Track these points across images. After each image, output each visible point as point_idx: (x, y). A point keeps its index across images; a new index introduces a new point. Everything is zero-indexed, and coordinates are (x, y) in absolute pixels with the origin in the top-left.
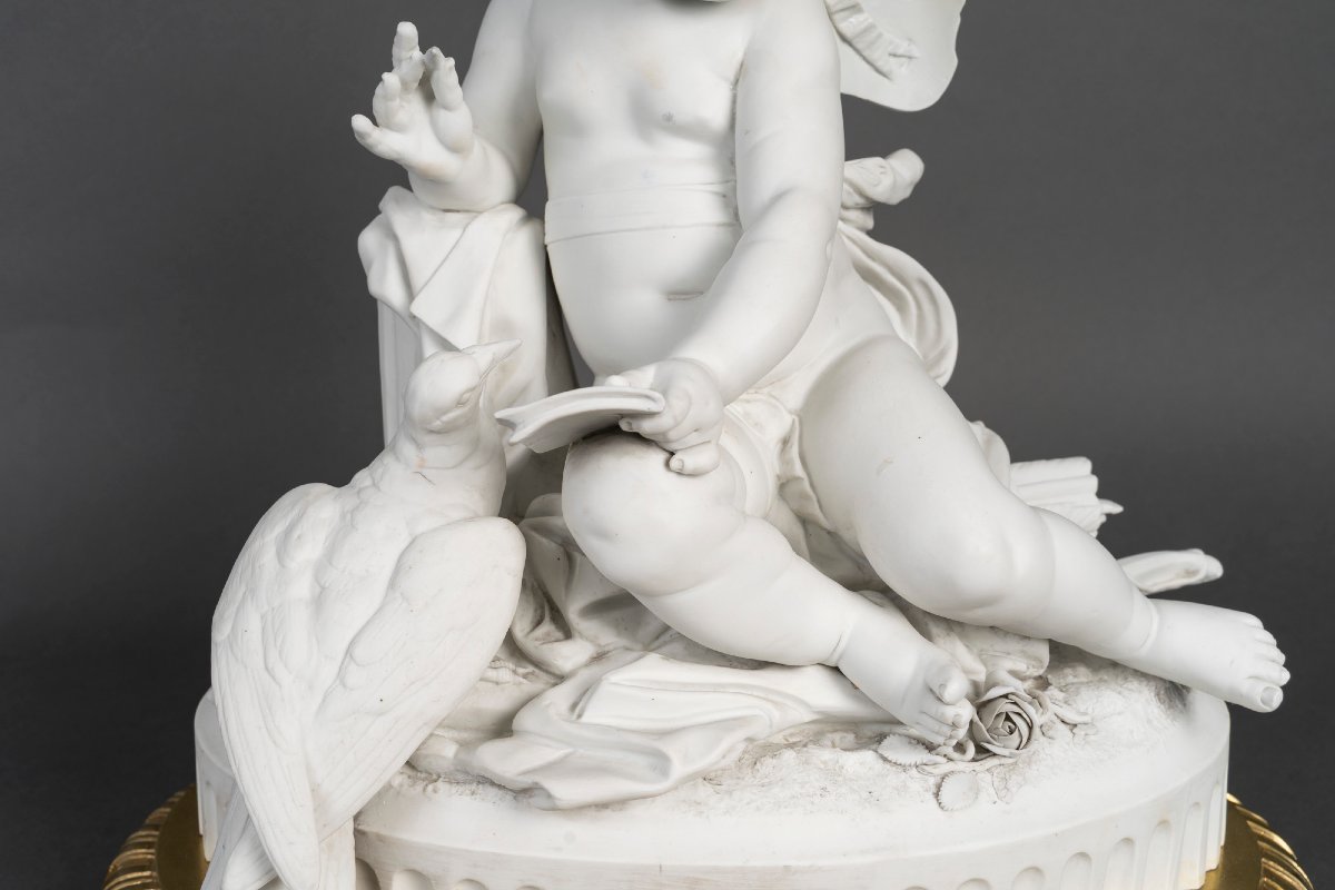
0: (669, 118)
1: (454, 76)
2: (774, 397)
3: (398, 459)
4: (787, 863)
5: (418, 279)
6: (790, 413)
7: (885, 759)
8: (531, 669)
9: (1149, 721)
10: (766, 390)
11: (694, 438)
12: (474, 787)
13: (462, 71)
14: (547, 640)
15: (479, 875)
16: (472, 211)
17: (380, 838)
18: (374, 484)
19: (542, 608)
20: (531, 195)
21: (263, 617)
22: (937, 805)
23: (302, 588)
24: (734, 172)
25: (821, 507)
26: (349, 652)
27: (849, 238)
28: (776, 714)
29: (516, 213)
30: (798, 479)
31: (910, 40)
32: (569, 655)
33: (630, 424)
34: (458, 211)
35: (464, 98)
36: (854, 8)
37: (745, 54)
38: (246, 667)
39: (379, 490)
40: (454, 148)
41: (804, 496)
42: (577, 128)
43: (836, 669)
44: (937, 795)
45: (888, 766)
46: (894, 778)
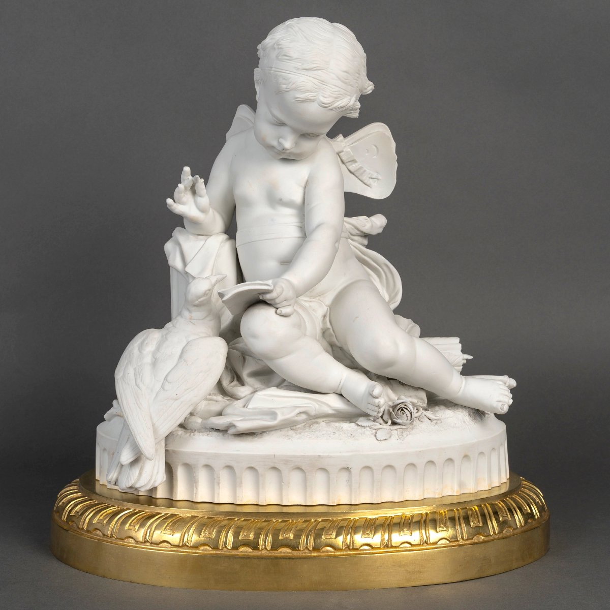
0: (281, 200)
1: (204, 185)
2: (320, 300)
3: (182, 317)
4: (319, 454)
5: (188, 259)
6: (326, 306)
7: (358, 425)
8: (229, 398)
9: (464, 422)
10: (317, 298)
11: (285, 303)
12: (208, 433)
13: (206, 183)
14: (235, 386)
15: (210, 462)
16: (208, 235)
17: (174, 452)
18: (173, 326)
19: (234, 377)
20: (231, 230)
21: (135, 369)
22: (375, 439)
23: (148, 359)
24: (304, 219)
25: (337, 339)
26: (166, 379)
27: (353, 246)
28: (317, 406)
29: (225, 236)
30: (328, 329)
31: (377, 172)
32: (243, 391)
33: (263, 296)
34: (203, 235)
35: (207, 193)
36: (354, 161)
37: (308, 177)
38: (129, 385)
39: (176, 327)
40: (203, 211)
41: (331, 335)
42: (248, 204)
43: (341, 395)
44: (375, 436)
45: (359, 427)
46: (360, 430)
